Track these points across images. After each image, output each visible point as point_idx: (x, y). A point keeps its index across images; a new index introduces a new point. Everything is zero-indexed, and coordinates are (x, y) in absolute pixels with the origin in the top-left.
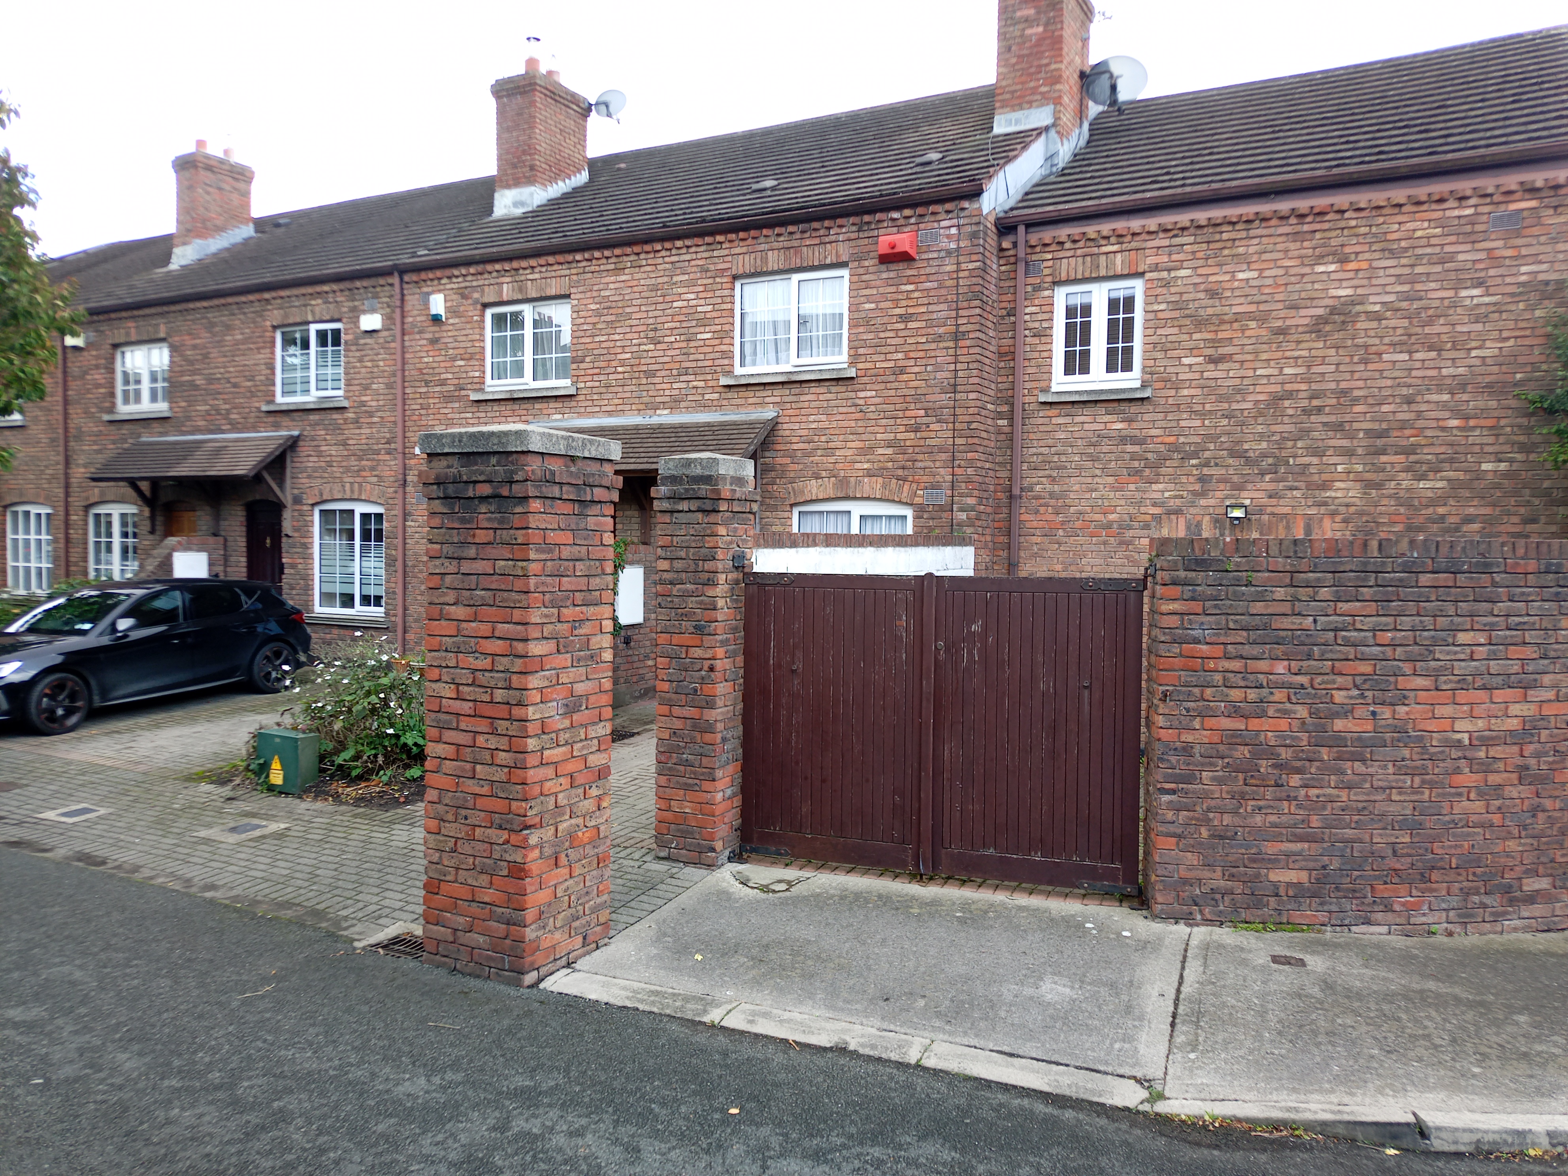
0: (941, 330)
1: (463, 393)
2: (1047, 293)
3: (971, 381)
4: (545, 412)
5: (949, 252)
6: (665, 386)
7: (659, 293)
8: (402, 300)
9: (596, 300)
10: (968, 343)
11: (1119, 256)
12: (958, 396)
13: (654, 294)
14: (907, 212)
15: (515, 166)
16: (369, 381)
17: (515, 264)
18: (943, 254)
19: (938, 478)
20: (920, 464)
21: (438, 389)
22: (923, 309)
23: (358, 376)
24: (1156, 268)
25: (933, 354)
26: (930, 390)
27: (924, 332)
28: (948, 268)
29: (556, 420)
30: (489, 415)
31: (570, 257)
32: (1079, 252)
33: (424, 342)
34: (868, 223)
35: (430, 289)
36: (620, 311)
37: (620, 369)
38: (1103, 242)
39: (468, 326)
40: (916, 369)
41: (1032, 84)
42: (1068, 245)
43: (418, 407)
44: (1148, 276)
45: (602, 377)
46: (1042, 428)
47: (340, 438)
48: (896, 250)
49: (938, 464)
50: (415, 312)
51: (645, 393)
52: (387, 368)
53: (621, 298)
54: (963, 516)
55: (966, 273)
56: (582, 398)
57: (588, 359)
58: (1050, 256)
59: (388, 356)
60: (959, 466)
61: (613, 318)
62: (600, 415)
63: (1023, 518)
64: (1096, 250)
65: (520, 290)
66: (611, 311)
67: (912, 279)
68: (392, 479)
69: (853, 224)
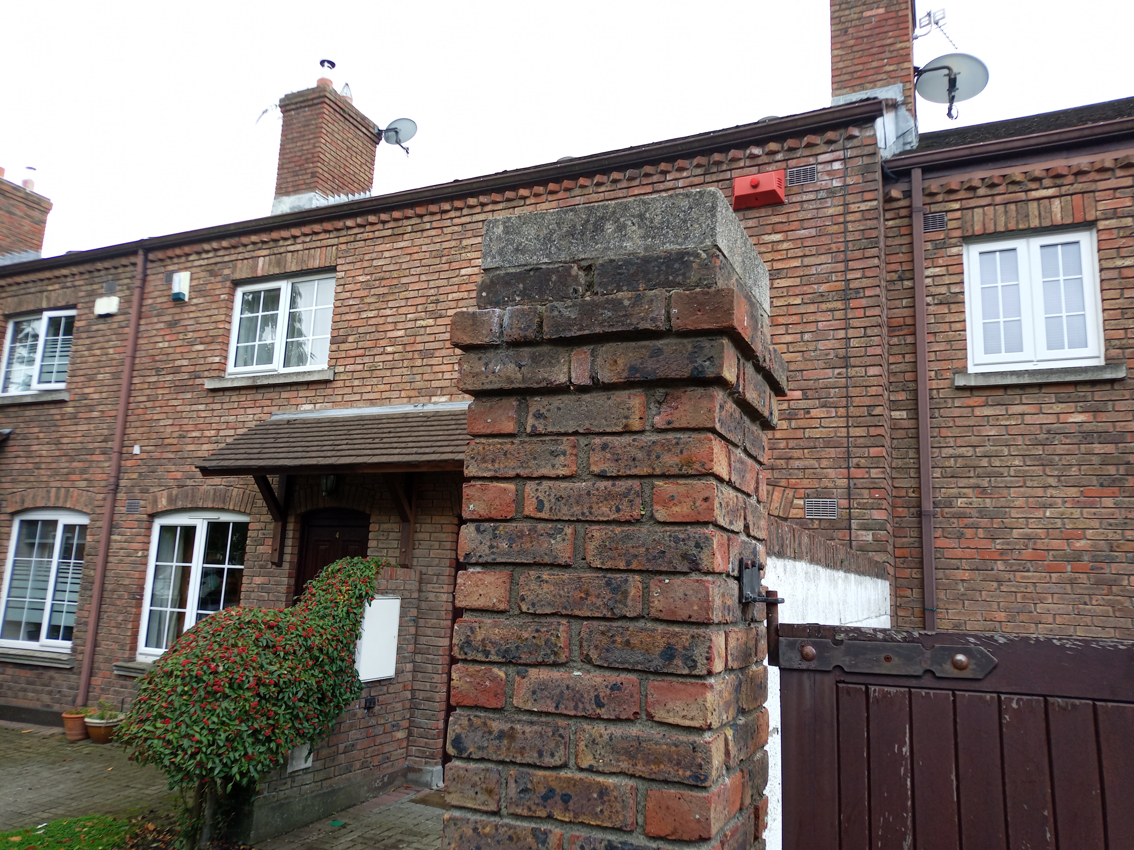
0: (823, 288)
1: (198, 381)
2: (954, 250)
3: (871, 351)
4: (293, 401)
5: (832, 192)
6: (444, 368)
7: (444, 259)
9: (367, 271)
10: (864, 302)
11: (1056, 202)
12: (852, 372)
13: (437, 261)
14: (773, 146)
15: (296, 174)
16: (95, 371)
17: (275, 235)
18: (822, 194)
19: (825, 482)
20: (797, 464)
22: (797, 263)
23: (84, 366)
24: (1114, 214)
25: (812, 318)
26: (810, 365)
27: (797, 291)
28: (831, 211)
29: (306, 411)
30: (225, 406)
31: (340, 224)
32: (998, 199)
33: (162, 325)
34: (718, 163)
35: (176, 267)
36: (395, 282)
37: (389, 349)
38: (1033, 185)
39: (214, 306)
40: (788, 338)
41: (875, 64)
42: (982, 191)
43: (144, 399)
44: (1102, 225)
45: (366, 360)
47: (54, 435)
48: (759, 190)
49: (824, 463)
50: (157, 293)
51: (418, 378)
52: (116, 356)
53: (397, 267)
54: (868, 536)
55: (858, 216)
56: (340, 384)
57: (351, 339)
58: (956, 206)
59: (119, 343)
60: (858, 466)
61: (385, 290)
62: (359, 404)
63: (940, 543)
64: (1022, 196)
65: (278, 264)
66: (384, 283)
67: (779, 227)
68: (103, 483)
69: (698, 166)
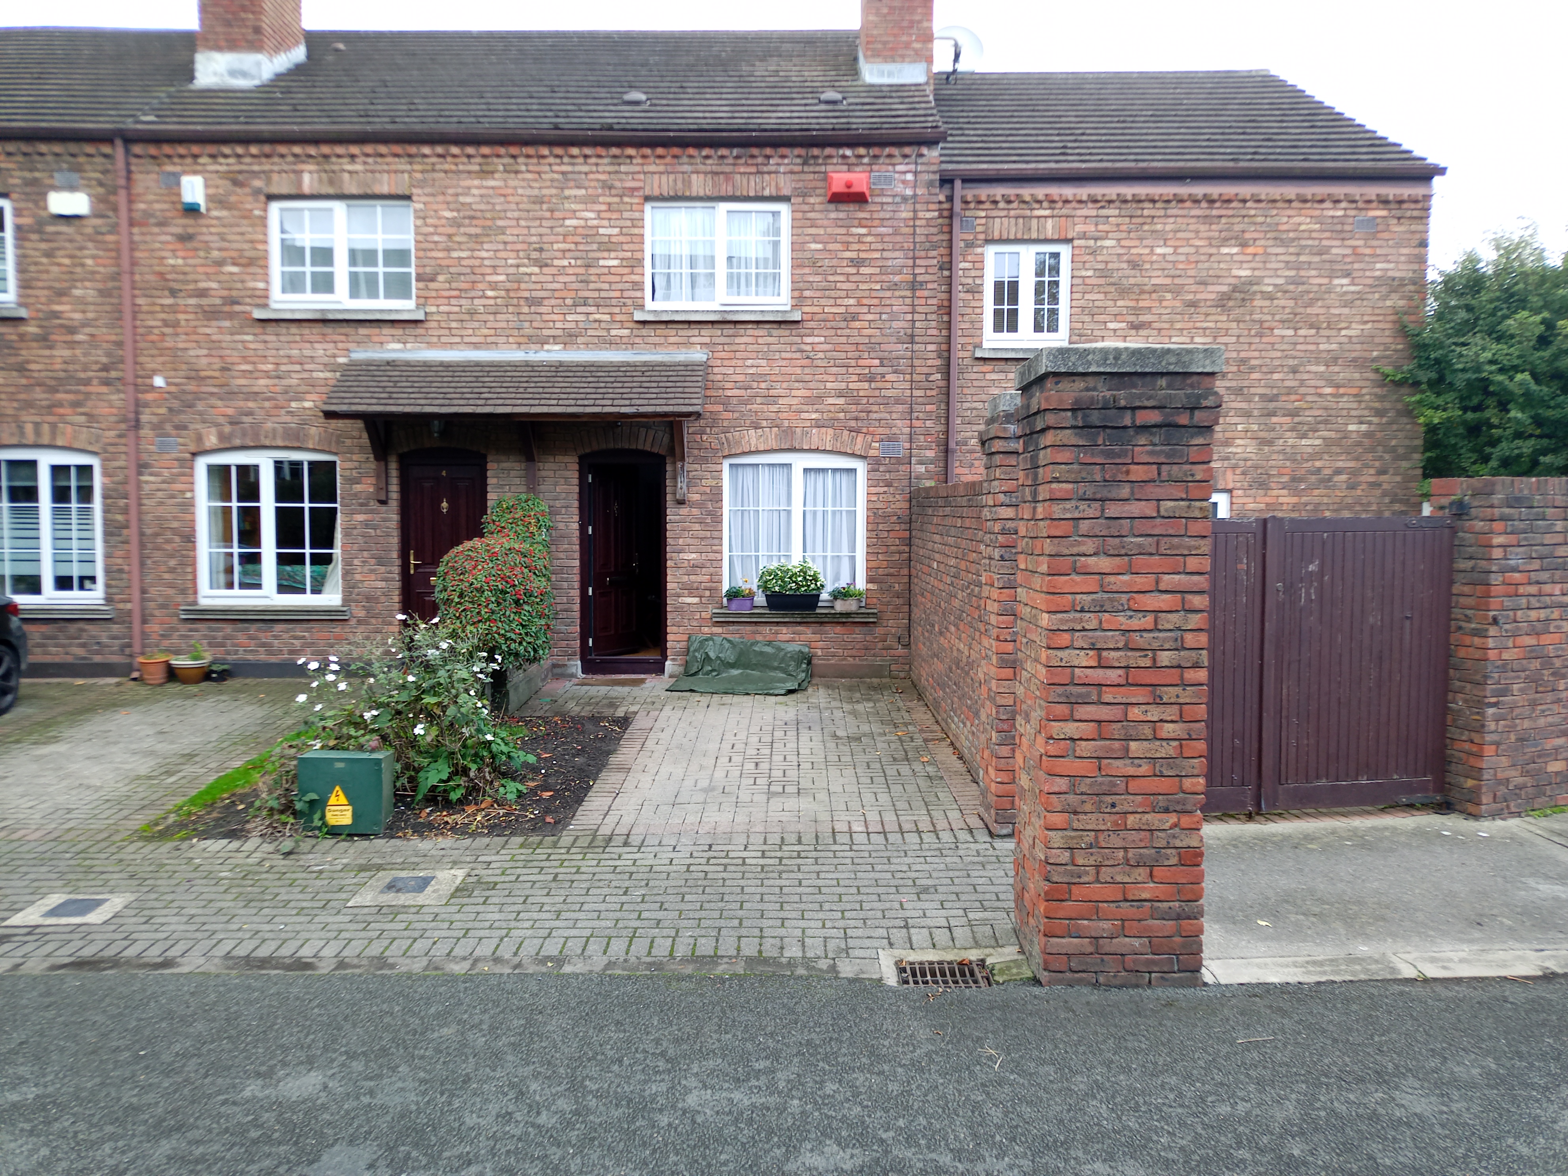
0: (897, 278)
1: (237, 308)
2: (979, 250)
3: (930, 332)
4: (376, 339)
5: (905, 199)
6: (555, 317)
7: (545, 207)
8: (129, 179)
9: (452, 206)
10: (926, 293)
11: (1050, 221)
12: (916, 347)
13: (537, 207)
14: (862, 151)
15: (228, 24)
16: (66, 285)
17: (325, 149)
18: (898, 199)
19: (895, 430)
20: (874, 416)
21: (192, 301)
22: (877, 255)
23: (45, 276)
24: (1084, 236)
25: (888, 302)
26: (886, 340)
27: (878, 278)
28: (904, 215)
29: (394, 350)
30: (282, 338)
31: (413, 149)
32: (1012, 213)
33: (168, 238)
34: (816, 157)
35: (178, 169)
36: (489, 223)
37: (490, 293)
38: (1036, 206)
39: (245, 222)
40: (870, 317)
41: (904, 38)
42: (1002, 205)
43: (159, 323)
44: (1076, 243)
45: (463, 302)
46: (976, 383)
47: (12, 360)
48: (852, 190)
49: (894, 416)
50: (151, 197)
51: (527, 324)
52: (101, 269)
53: (490, 207)
54: (922, 469)
55: (923, 222)
56: (433, 324)
57: (441, 278)
58: (983, 214)
59: (101, 253)
60: (918, 419)
61: (478, 231)
62: (460, 347)
64: (1028, 213)
65: (331, 182)
66: (474, 222)
67: (864, 222)
68: (113, 419)
69: (799, 156)
